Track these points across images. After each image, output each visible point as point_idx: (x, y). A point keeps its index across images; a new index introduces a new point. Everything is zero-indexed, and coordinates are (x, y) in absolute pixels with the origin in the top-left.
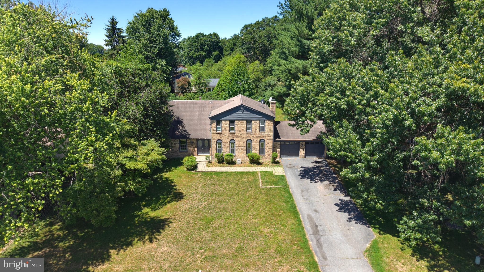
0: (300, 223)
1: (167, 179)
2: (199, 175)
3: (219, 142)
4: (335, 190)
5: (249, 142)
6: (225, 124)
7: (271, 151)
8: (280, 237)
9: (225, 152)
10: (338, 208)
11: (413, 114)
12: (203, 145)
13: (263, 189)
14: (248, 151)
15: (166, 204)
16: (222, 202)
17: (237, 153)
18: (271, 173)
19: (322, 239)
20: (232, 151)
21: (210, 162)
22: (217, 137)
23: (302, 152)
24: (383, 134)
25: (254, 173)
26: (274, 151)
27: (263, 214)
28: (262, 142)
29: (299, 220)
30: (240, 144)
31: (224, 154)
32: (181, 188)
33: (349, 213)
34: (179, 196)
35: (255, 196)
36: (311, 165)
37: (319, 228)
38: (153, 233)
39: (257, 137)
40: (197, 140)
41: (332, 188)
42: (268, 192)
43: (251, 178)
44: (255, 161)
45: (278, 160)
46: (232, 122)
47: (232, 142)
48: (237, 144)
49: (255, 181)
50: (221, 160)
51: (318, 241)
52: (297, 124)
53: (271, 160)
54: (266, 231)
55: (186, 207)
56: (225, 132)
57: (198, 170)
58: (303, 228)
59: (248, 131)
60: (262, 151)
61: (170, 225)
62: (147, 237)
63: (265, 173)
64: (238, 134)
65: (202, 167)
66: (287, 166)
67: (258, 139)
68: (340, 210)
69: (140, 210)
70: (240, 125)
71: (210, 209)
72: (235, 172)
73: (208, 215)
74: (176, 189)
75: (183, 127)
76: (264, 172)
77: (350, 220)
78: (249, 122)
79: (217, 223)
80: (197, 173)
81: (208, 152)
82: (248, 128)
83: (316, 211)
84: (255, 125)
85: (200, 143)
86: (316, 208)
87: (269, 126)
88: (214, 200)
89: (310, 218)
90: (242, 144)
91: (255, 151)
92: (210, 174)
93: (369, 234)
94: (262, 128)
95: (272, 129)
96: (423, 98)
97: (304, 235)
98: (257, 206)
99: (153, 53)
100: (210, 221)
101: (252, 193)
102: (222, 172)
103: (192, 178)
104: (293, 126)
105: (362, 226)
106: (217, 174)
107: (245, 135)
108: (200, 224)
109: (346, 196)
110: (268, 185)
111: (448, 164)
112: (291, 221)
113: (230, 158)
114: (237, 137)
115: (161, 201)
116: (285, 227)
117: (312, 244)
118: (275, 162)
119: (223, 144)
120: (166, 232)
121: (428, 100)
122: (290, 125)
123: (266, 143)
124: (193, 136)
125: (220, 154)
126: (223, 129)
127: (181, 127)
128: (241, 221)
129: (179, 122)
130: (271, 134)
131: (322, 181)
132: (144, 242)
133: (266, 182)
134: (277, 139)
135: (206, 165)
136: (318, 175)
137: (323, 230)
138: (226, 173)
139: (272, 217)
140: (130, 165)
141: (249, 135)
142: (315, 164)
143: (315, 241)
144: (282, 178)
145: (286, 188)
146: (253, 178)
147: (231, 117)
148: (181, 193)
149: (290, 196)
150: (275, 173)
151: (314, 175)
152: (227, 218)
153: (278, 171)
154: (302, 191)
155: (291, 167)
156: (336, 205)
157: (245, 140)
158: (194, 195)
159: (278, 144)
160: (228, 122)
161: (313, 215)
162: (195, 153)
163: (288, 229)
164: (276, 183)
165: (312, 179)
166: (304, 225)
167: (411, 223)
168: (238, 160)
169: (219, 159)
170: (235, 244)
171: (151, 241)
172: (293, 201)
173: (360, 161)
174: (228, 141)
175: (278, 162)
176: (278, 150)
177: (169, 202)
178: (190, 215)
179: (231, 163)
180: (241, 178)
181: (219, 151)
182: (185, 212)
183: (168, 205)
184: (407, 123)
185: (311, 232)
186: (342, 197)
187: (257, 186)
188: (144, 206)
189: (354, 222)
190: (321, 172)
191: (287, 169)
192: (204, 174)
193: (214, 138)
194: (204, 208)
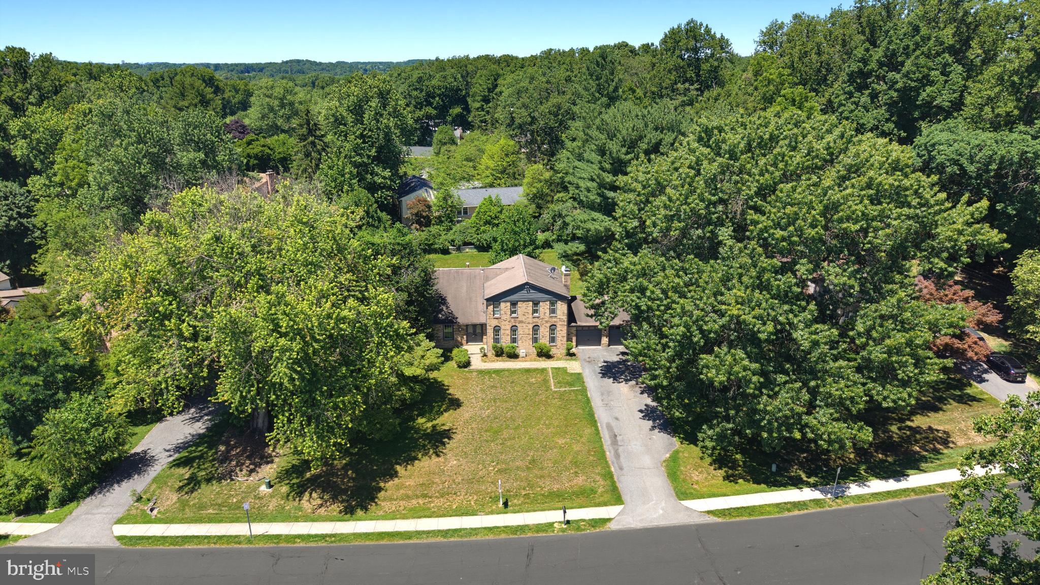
0: (597, 432)
1: (434, 379)
2: (475, 374)
3: (497, 330)
4: (642, 393)
5: (536, 329)
6: (505, 306)
7: (565, 339)
8: (576, 448)
9: (505, 341)
10: (641, 415)
11: (702, 331)
12: (475, 331)
13: (555, 392)
14: (535, 340)
15: (442, 413)
16: (508, 410)
17: (520, 342)
18: (564, 370)
19: (621, 449)
20: (514, 340)
21: (485, 355)
22: (495, 323)
23: (605, 340)
24: (675, 346)
25: (543, 370)
26: (569, 339)
27: (556, 423)
28: (553, 328)
29: (597, 429)
30: (525, 331)
31: (504, 345)
32: (455, 392)
33: (654, 421)
34: (456, 404)
35: (546, 401)
36: (615, 359)
37: (619, 438)
38: (437, 447)
39: (547, 322)
40: (467, 326)
41: (638, 390)
42: (561, 396)
43: (540, 378)
44: (544, 354)
45: (574, 350)
46: (514, 304)
47: (514, 329)
48: (520, 331)
49: (546, 381)
50: (499, 353)
51: (616, 452)
52: (596, 315)
53: (565, 351)
54: (561, 441)
55: (467, 415)
56: (504, 317)
57: (471, 368)
58: (600, 438)
59: (535, 315)
60: (553, 340)
61: (453, 436)
62: (431, 451)
63: (557, 370)
64: (521, 318)
65: (477, 363)
66: (585, 360)
67: (548, 325)
68: (644, 418)
69: (414, 420)
70: (525, 308)
71: (496, 418)
72: (519, 370)
73: (494, 425)
74: (450, 394)
75: (447, 308)
76: (556, 368)
77: (653, 428)
78: (536, 304)
79: (506, 434)
80: (471, 372)
81: (482, 341)
82: (535, 311)
83: (617, 419)
84: (544, 307)
85: (471, 330)
86: (617, 415)
87: (562, 308)
88: (499, 407)
89: (609, 427)
90: (527, 331)
91: (544, 341)
92: (488, 372)
93: (671, 444)
94: (553, 311)
95: (566, 312)
96: (711, 314)
97: (602, 446)
98: (549, 414)
99: (369, 157)
100: (496, 432)
101: (543, 397)
102: (503, 370)
103: (467, 379)
104: (591, 316)
105: (665, 435)
106: (498, 372)
107: (530, 320)
108: (487, 435)
109: (653, 401)
110: (561, 387)
111: (720, 383)
112: (588, 431)
113: (512, 351)
114: (521, 322)
115: (436, 409)
116: (581, 437)
117: (609, 455)
118: (570, 354)
119: (502, 332)
120: (451, 445)
121: (715, 317)
122: (588, 315)
123: (558, 329)
124: (462, 320)
125: (499, 345)
126: (502, 312)
127: (444, 308)
128: (532, 432)
129: (442, 300)
130: (565, 318)
131: (627, 381)
132: (430, 457)
133: (559, 383)
134: (573, 324)
135: (480, 359)
136: (622, 373)
137: (623, 440)
138: (508, 370)
139: (566, 426)
140: (408, 372)
141: (536, 320)
142: (621, 356)
143: (613, 452)
144: (579, 377)
145: (584, 391)
146: (542, 377)
147: (513, 297)
148: (458, 400)
149: (588, 401)
150: (570, 371)
151: (618, 372)
152: (516, 428)
153: (573, 366)
154: (602, 394)
155: (590, 361)
156: (641, 411)
157: (531, 326)
158: (474, 401)
159: (573, 330)
160: (509, 304)
161: (614, 423)
162: (464, 342)
163: (584, 440)
164: (571, 384)
165: (616, 379)
166: (602, 435)
167: (710, 432)
168: (522, 352)
169: (497, 352)
170: (528, 455)
171: (438, 456)
172: (591, 408)
173: (660, 368)
174: (509, 327)
175: (573, 355)
176: (574, 339)
177: (445, 411)
178: (474, 426)
179: (514, 356)
180: (527, 378)
181: (496, 340)
182: (466, 422)
183: (446, 415)
184: (695, 339)
185: (609, 442)
186: (649, 401)
187: (548, 388)
188: (418, 416)
189: (657, 430)
190: (627, 367)
191: (586, 364)
192: (481, 372)
193: (491, 324)
194: (488, 417)
